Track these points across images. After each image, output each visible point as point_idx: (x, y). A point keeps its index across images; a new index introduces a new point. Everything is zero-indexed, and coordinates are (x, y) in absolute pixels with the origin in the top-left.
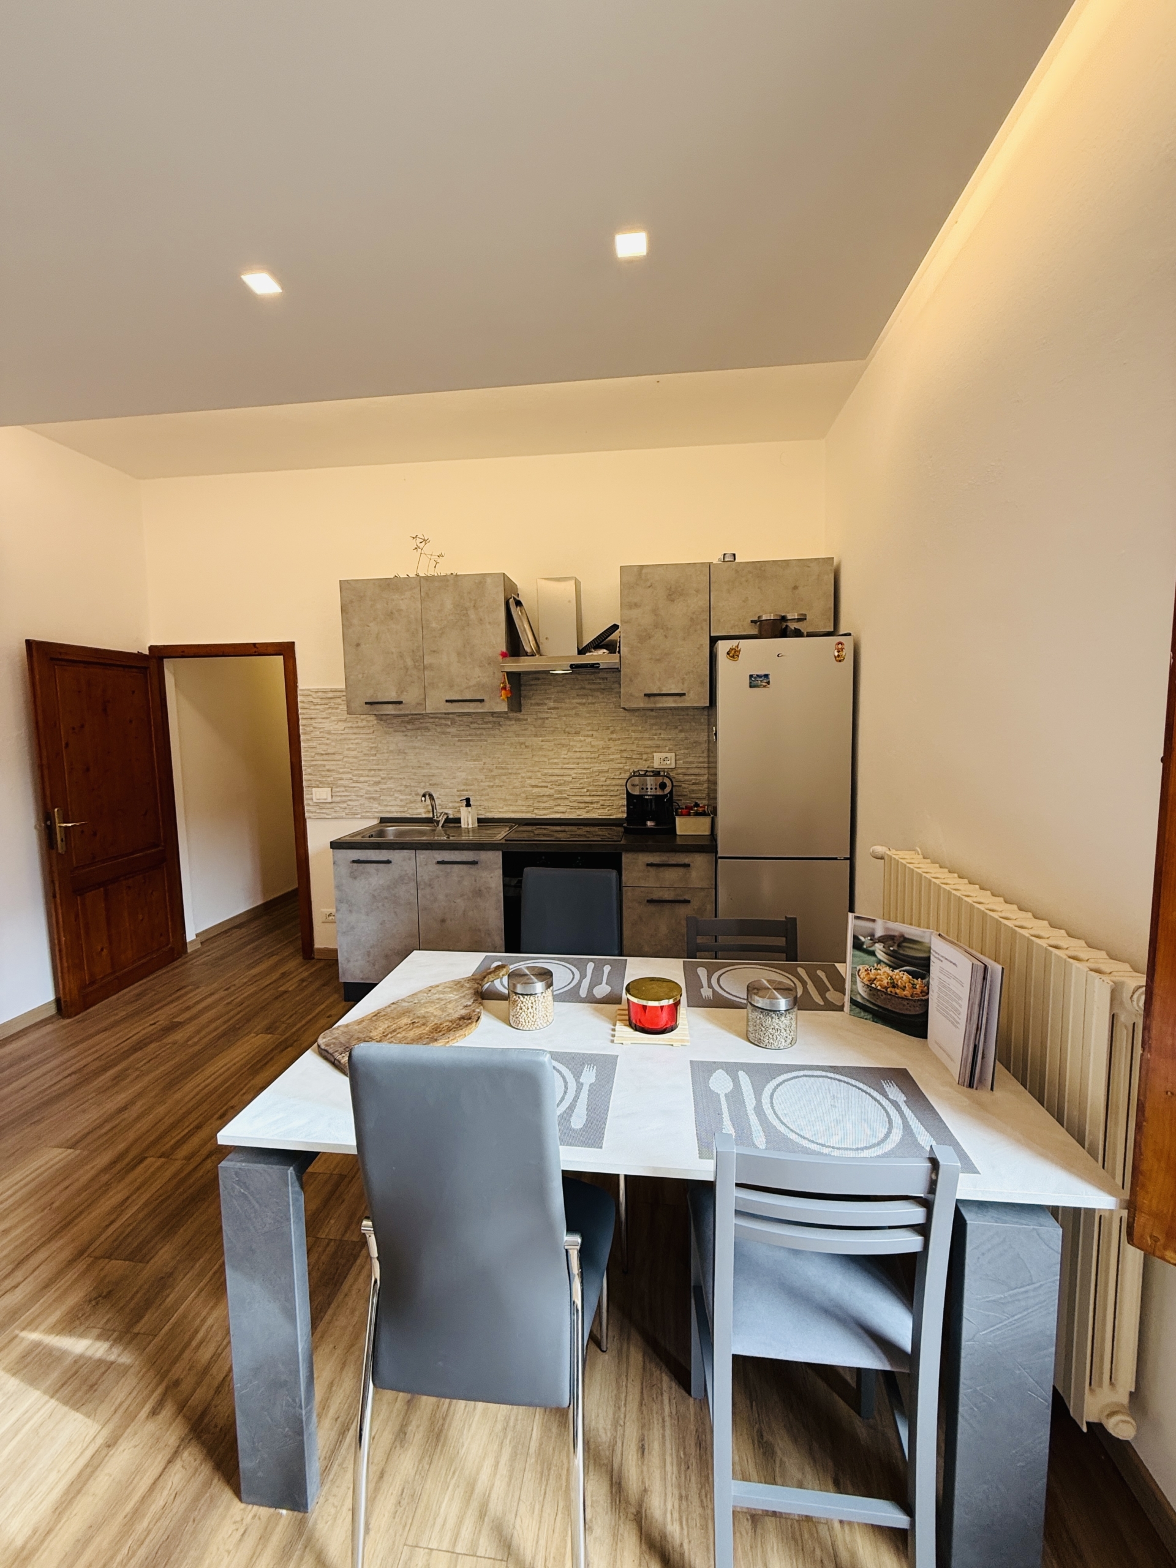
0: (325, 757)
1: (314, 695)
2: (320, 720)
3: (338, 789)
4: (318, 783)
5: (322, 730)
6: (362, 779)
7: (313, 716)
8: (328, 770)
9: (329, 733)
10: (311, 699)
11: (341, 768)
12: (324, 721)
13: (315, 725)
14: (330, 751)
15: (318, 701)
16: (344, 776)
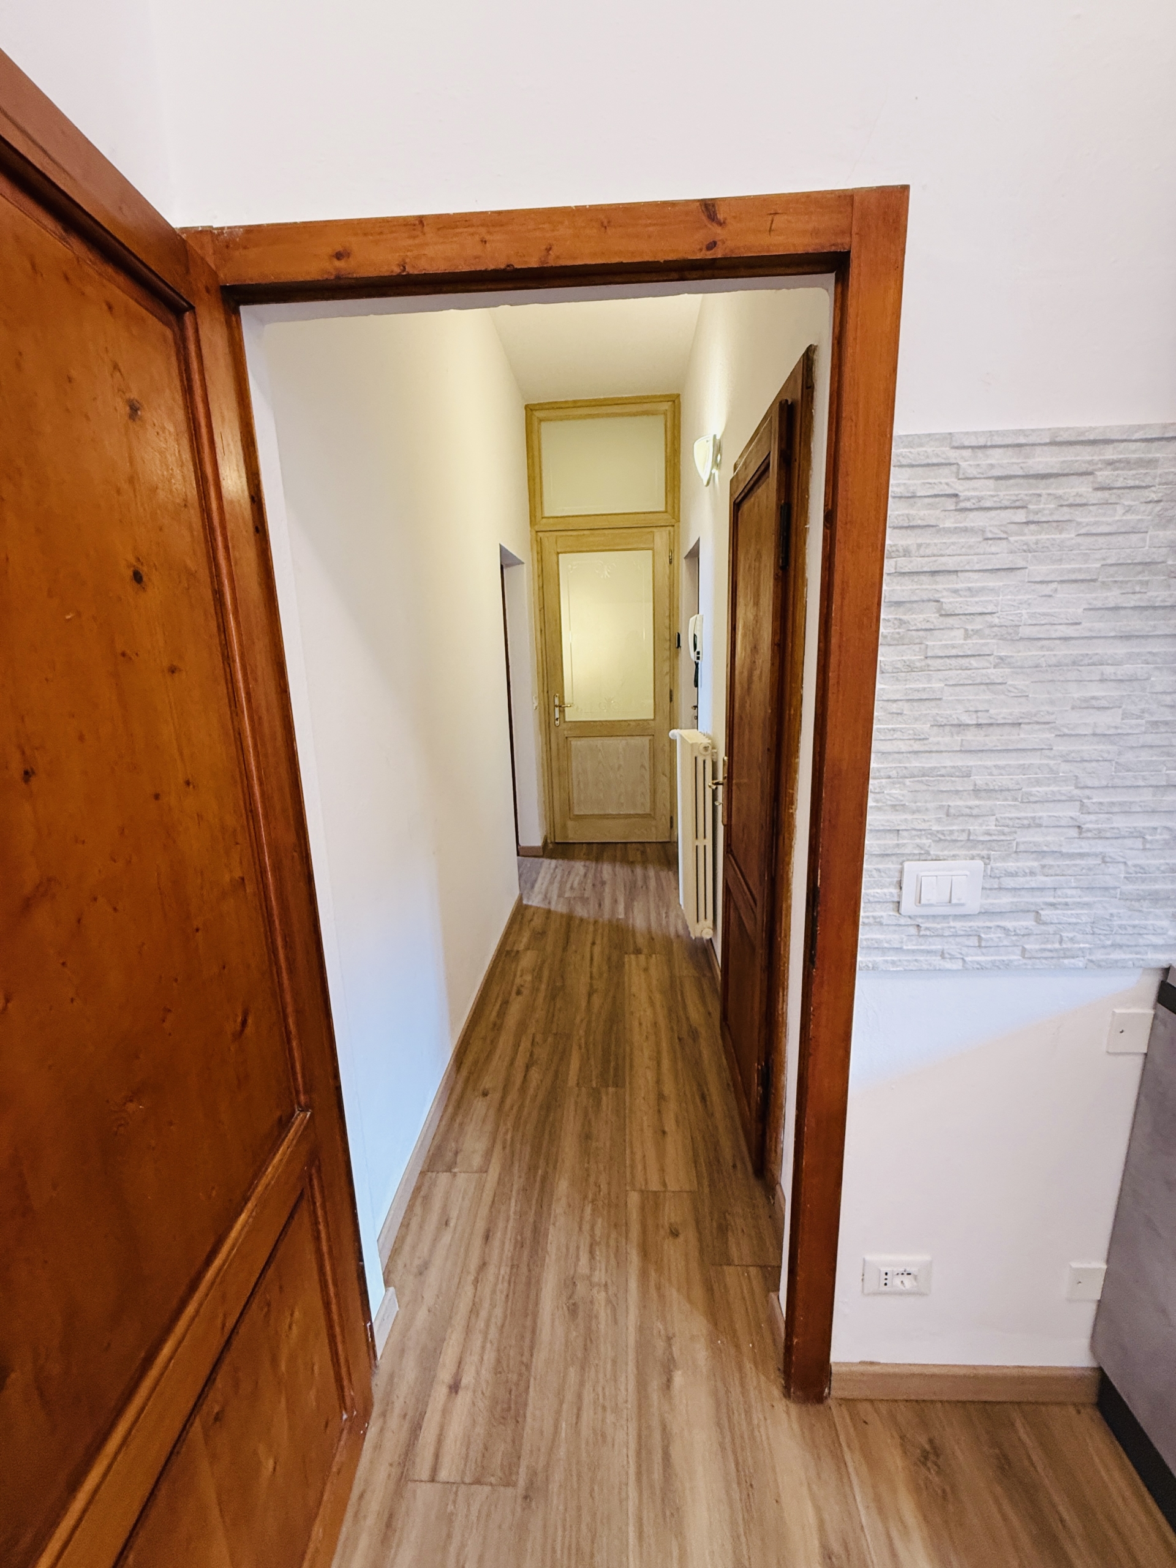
0: (973, 738)
2: (977, 581)
3: (1011, 865)
4: (925, 841)
5: (978, 624)
6: (1121, 822)
7: (950, 563)
8: (977, 791)
9: (1010, 634)
11: (1038, 783)
12: (992, 582)
13: (950, 602)
14: (1000, 713)
16: (1043, 813)
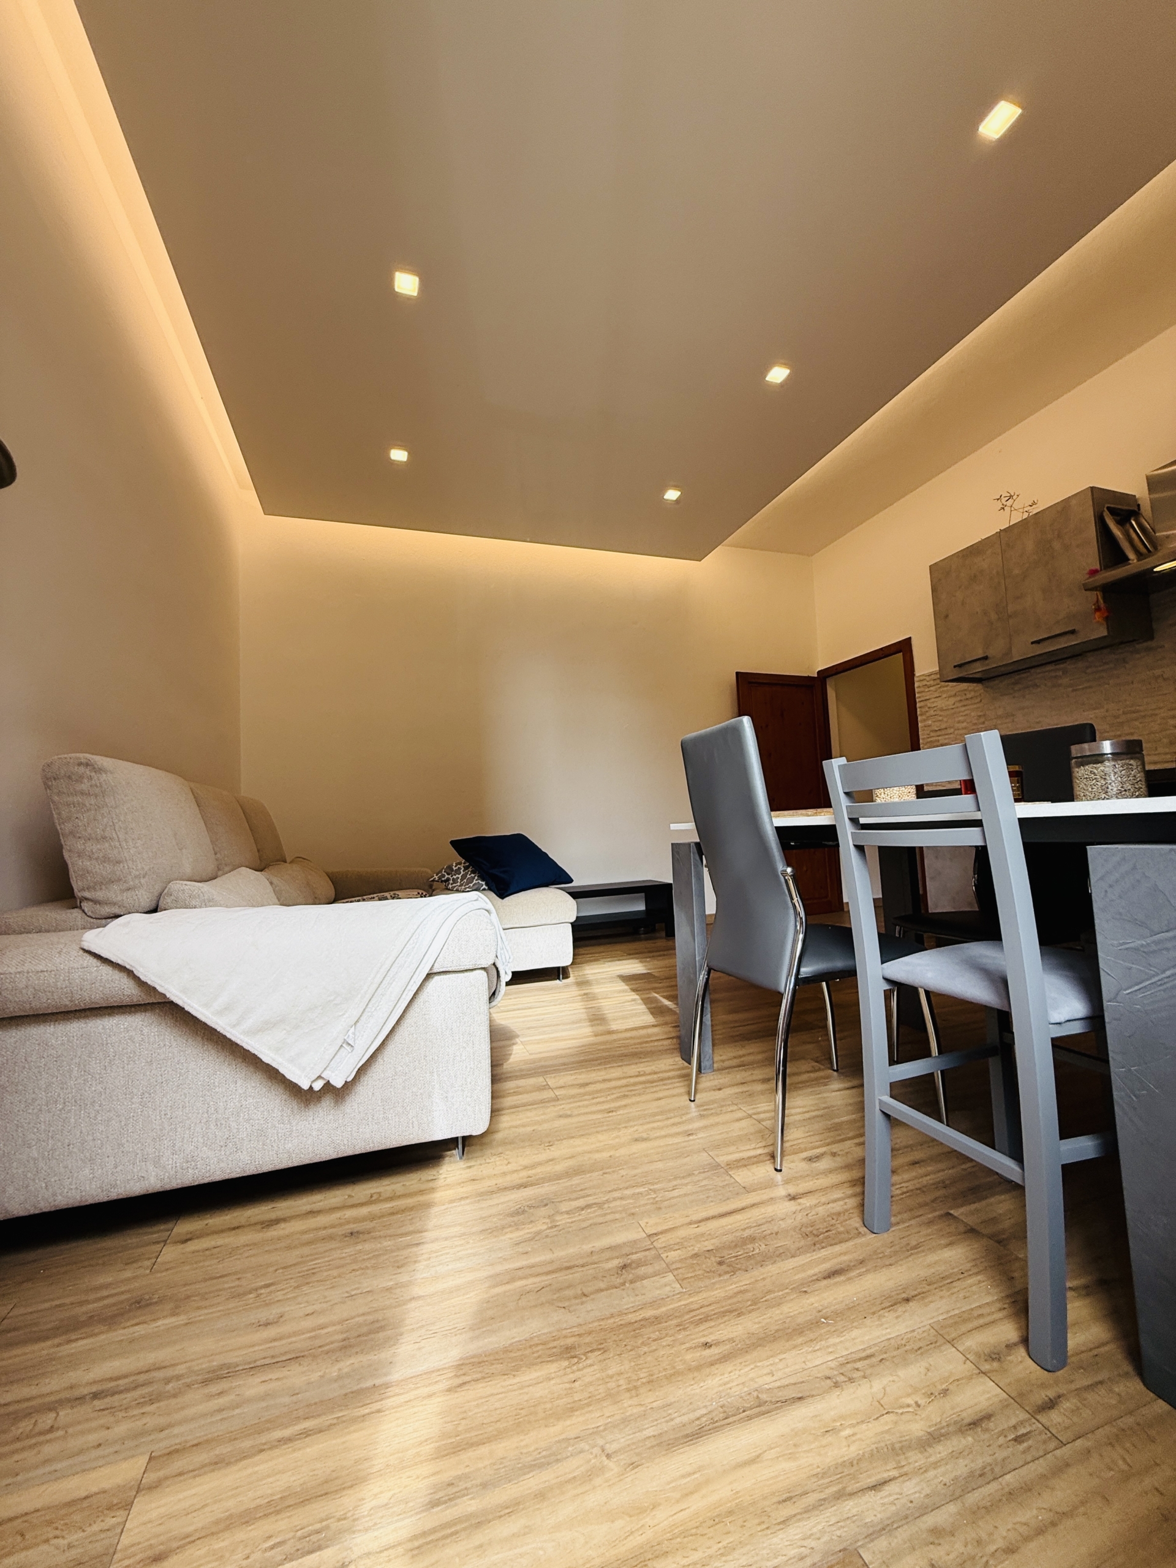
0: (939, 733)
1: (928, 678)
5: (936, 709)
7: (928, 697)
9: (942, 710)
10: (925, 683)
12: (936, 700)
13: (929, 705)
14: (943, 726)
15: (932, 683)
